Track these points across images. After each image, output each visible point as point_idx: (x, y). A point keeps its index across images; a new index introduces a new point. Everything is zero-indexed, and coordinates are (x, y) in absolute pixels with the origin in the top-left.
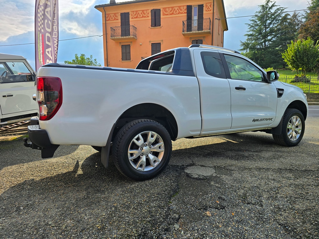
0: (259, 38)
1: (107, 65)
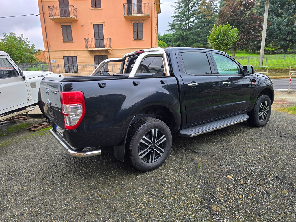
0: (184, 20)
1: (48, 46)
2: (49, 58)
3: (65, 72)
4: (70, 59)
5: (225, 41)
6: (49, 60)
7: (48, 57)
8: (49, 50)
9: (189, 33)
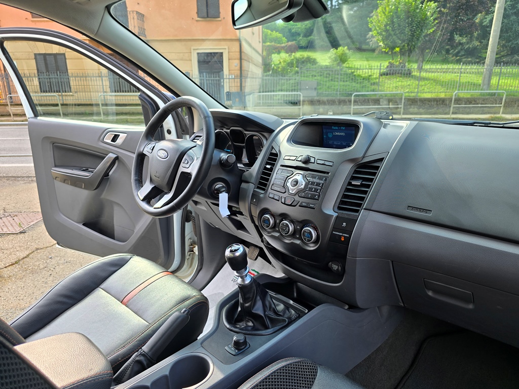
3: (41, 92)
4: (51, 60)
5: (407, 30)
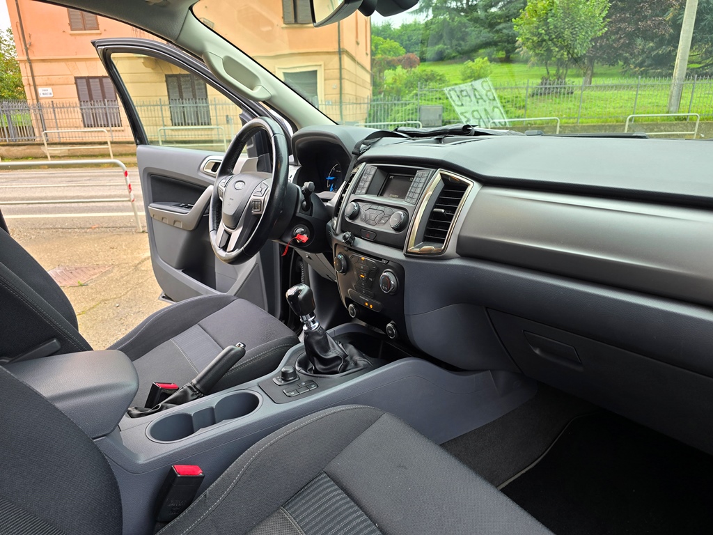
1: (26, 45)
2: (31, 83)
3: (85, 126)
4: (95, 84)
6: (32, 88)
7: (31, 78)
8: (32, 57)
9: (468, 20)
